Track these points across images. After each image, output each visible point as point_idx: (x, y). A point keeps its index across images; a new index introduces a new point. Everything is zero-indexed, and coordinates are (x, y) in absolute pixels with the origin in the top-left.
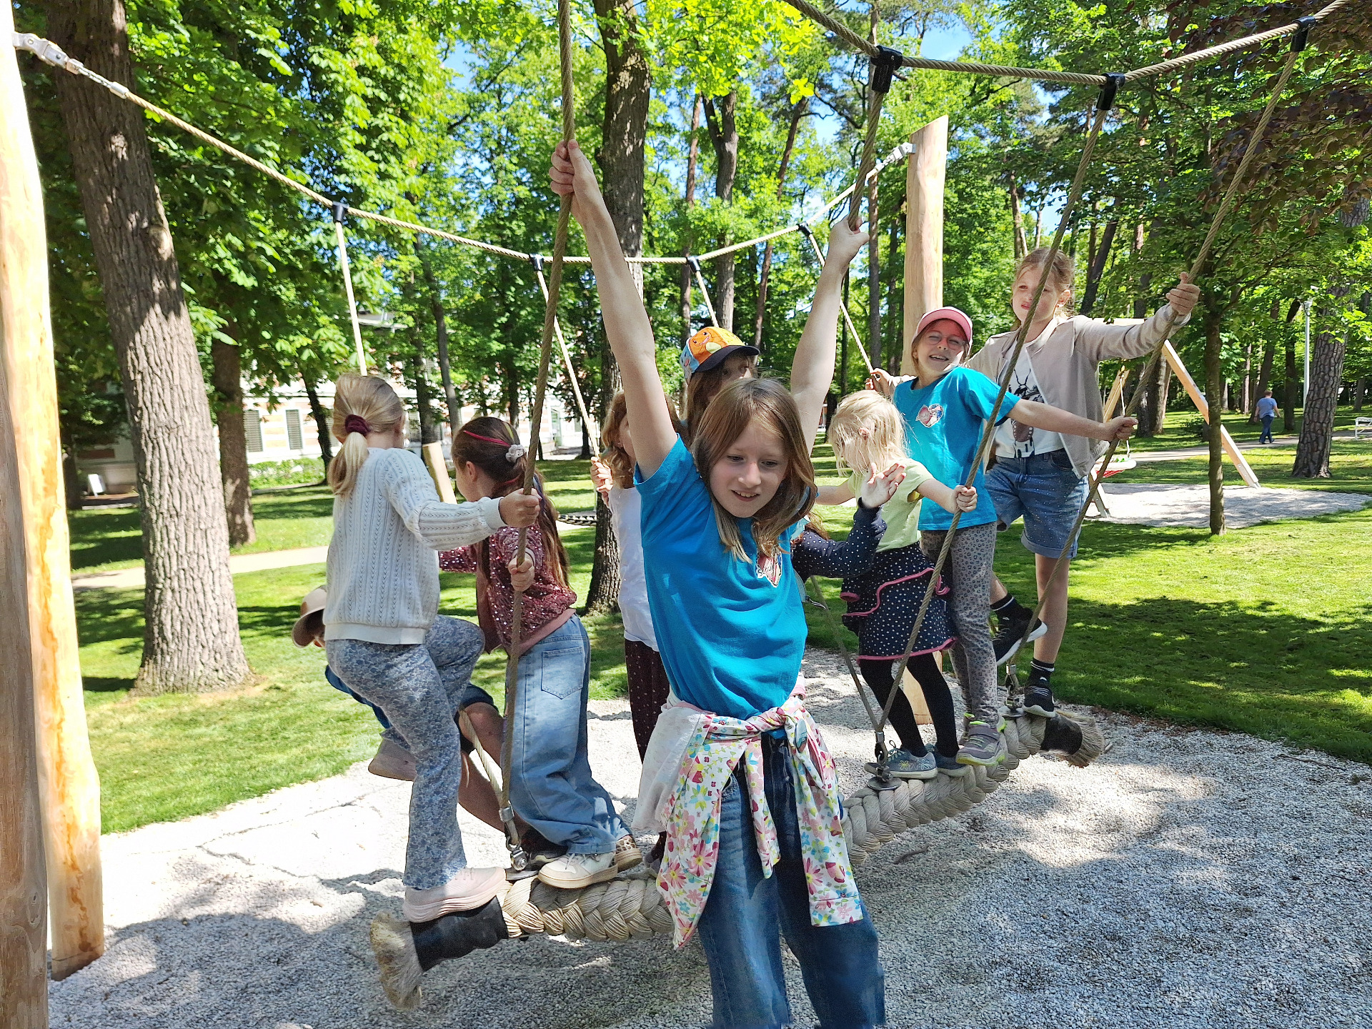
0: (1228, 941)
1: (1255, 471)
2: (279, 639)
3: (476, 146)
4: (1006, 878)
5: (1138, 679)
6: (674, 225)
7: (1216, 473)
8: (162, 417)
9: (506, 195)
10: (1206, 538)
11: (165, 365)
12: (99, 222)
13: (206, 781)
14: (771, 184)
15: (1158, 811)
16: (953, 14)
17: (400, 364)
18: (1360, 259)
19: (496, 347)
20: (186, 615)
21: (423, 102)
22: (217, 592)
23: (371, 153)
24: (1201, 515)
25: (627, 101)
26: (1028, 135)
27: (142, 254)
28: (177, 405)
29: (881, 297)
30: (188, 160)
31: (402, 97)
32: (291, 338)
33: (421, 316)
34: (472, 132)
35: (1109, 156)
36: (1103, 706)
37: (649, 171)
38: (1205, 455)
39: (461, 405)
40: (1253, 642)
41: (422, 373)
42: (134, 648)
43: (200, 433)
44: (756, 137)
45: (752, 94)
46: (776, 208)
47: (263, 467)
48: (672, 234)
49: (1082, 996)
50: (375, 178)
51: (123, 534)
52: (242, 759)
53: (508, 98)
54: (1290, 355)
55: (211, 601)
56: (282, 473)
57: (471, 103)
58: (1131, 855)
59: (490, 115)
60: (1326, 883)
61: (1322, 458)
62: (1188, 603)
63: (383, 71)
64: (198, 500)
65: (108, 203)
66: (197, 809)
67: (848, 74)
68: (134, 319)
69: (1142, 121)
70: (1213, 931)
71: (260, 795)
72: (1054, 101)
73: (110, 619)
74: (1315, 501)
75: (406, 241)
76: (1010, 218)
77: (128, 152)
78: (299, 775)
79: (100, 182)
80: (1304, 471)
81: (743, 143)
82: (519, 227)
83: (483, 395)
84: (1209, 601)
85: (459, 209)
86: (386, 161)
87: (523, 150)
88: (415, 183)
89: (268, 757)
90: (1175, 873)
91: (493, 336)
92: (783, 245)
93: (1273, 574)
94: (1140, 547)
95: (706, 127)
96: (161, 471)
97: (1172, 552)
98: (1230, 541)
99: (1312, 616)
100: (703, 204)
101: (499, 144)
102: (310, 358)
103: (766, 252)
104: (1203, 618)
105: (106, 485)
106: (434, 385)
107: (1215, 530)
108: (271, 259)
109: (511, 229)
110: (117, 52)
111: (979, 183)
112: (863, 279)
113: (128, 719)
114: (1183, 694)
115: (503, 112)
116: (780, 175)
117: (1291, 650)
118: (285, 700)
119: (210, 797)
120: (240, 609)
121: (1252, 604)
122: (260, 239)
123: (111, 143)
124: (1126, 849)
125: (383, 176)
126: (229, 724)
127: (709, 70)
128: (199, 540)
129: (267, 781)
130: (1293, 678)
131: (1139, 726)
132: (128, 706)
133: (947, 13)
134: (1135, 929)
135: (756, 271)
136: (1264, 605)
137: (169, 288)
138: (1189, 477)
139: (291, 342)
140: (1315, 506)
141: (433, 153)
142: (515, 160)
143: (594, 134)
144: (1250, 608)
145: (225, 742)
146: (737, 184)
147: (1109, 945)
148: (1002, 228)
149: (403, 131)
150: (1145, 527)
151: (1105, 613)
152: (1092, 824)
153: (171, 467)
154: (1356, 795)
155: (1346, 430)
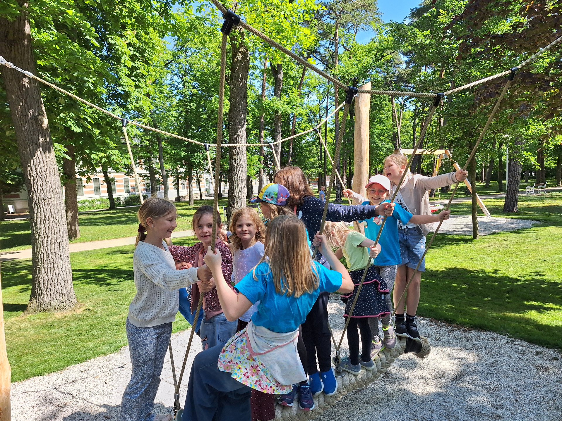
1: (488, 209)
2: (89, 285)
3: (176, 72)
4: (400, 402)
6: (257, 106)
7: (474, 210)
8: (42, 195)
9: (188, 92)
10: (471, 240)
11: (44, 173)
12: (17, 113)
13: (58, 356)
14: (296, 92)
15: (460, 368)
16: (368, 25)
17: (143, 160)
19: (183, 154)
20: (50, 279)
21: (154, 57)
22: (64, 269)
23: (132, 78)
24: (469, 229)
25: (240, 65)
26: (397, 73)
27: (35, 126)
28: (48, 190)
31: (146, 55)
32: (97, 153)
33: (152, 141)
34: (174, 67)
35: (431, 88)
36: (435, 318)
38: (469, 201)
39: (168, 177)
40: (492, 288)
41: (152, 164)
42: (26, 289)
43: (58, 202)
44: (291, 73)
46: (298, 101)
47: (83, 202)
48: (256, 111)
50: (134, 89)
51: (22, 232)
52: (74, 345)
53: (189, 53)
54: (501, 161)
55: (61, 273)
56: (91, 205)
57: (174, 55)
58: (450, 389)
59: (182, 60)
60: (529, 403)
61: (515, 204)
62: (465, 270)
63: (138, 45)
64: (56, 230)
65: (20, 106)
66: (53, 369)
67: (327, 48)
68: (31, 154)
71: (82, 362)
72: (407, 60)
73: (16, 275)
74: (512, 223)
75: (147, 114)
77: (30, 84)
78: (98, 353)
79: (17, 97)
80: (507, 210)
81: (285, 75)
82: (193, 105)
83: (177, 173)
84: (474, 269)
85: (169, 98)
86: (139, 81)
87: (195, 74)
88: (150, 89)
89: (85, 344)
90: (468, 399)
91: (182, 149)
92: (301, 115)
93: (498, 257)
94: (446, 244)
95: (270, 68)
96: (41, 218)
97: (458, 246)
98: (481, 242)
99: (515, 276)
100: (268, 99)
101: (185, 72)
102: (105, 161)
103: (294, 117)
104: (472, 277)
105: (16, 209)
106: (157, 169)
107: (475, 237)
108: (90, 123)
109: (190, 106)
110: (26, 43)
112: (333, 129)
113: (23, 325)
114: (466, 314)
115: (187, 59)
116: (299, 88)
117: (508, 292)
118: (92, 315)
119: (59, 364)
120: (73, 271)
121: (491, 271)
122: (85, 115)
123: (23, 81)
124: (448, 386)
125: (137, 87)
126: (68, 327)
127: (274, 54)
128: (56, 247)
129: (84, 356)
130: (508, 305)
131: (450, 328)
132: (24, 318)
133: (366, 25)
135: (290, 124)
136: (496, 272)
137: (46, 141)
138: (463, 211)
139: (97, 155)
140: (513, 226)
141: (158, 76)
142: (192, 78)
144: (490, 272)
145: (66, 336)
146: (282, 91)
148: (387, 109)
149: (146, 69)
150: (447, 234)
151: (433, 274)
152: (433, 374)
153: (45, 216)
154: (539, 361)
155: (523, 191)
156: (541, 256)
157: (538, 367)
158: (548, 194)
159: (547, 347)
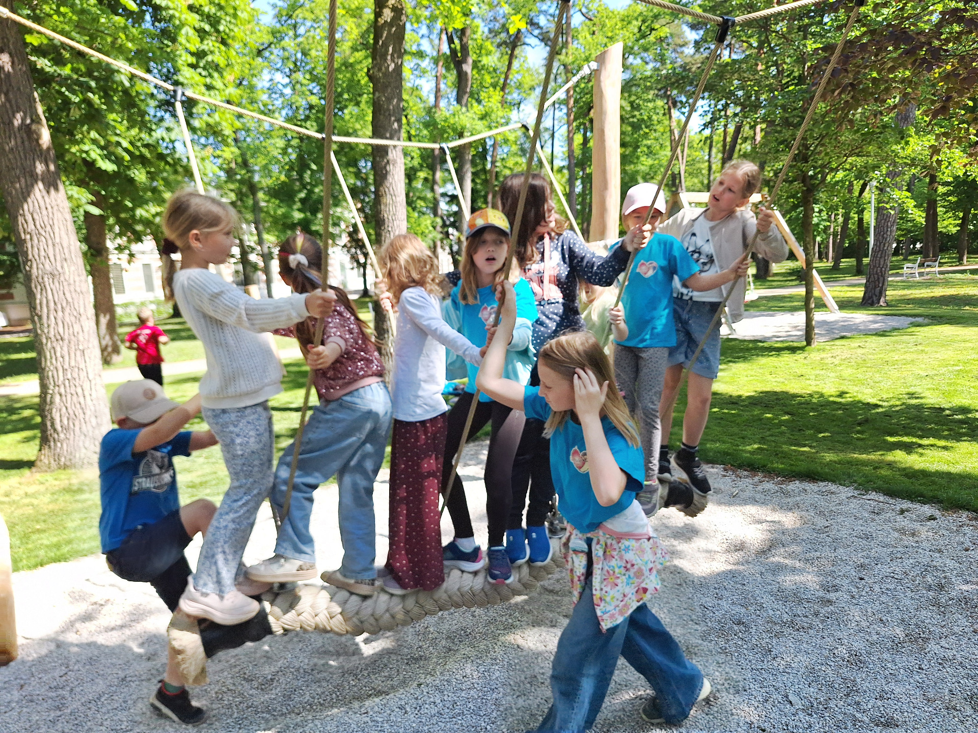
0: (816, 622)
1: (836, 302)
3: (278, 66)
5: (756, 446)
6: (427, 125)
7: (809, 304)
8: (47, 266)
9: (302, 103)
10: (802, 349)
11: (48, 228)
14: (496, 96)
15: (769, 536)
18: (909, 151)
19: (297, 215)
20: (72, 413)
21: (238, 32)
22: (94, 396)
23: (199, 70)
24: (799, 333)
25: (389, 31)
26: (680, 62)
27: (26, 143)
28: (58, 258)
29: (577, 179)
30: (59, 75)
31: (221, 28)
32: (147, 207)
33: (241, 193)
34: (275, 54)
35: (736, 75)
36: (732, 465)
37: (407, 85)
38: (802, 291)
39: (272, 258)
40: (833, 419)
41: (243, 235)
42: (32, 438)
43: (77, 279)
44: (485, 60)
45: (481, 29)
46: (500, 114)
47: (126, 306)
48: (425, 132)
49: (718, 663)
50: (204, 91)
51: (22, 355)
54: (861, 220)
55: (89, 402)
57: (273, 33)
58: (751, 566)
59: (288, 42)
60: (882, 581)
61: (881, 293)
62: (787, 393)
63: (207, 9)
64: (77, 328)
66: (85, 552)
67: (551, 15)
68: (23, 193)
69: (759, 52)
70: (806, 617)
72: (697, 38)
73: (14, 417)
74: (875, 322)
75: (228, 136)
76: (666, 122)
77: (12, 67)
80: (870, 300)
81: (475, 65)
84: (804, 391)
86: (210, 76)
87: (313, 69)
88: (233, 92)
90: (780, 578)
91: (295, 207)
92: (506, 141)
93: (847, 372)
94: (758, 355)
95: (448, 53)
96: (48, 306)
97: (781, 359)
98: (819, 350)
99: (873, 401)
100: (447, 109)
101: (295, 64)
103: (494, 146)
104: (800, 404)
105: (10, 320)
106: (252, 244)
107: (809, 343)
108: (126, 150)
111: (645, 96)
112: (564, 167)
113: (31, 490)
114: (786, 456)
115: (298, 41)
116: (503, 89)
117: (859, 424)
121: (834, 393)
122: (117, 135)
124: (748, 562)
125: (209, 87)
127: (449, 8)
128: (79, 358)
130: (860, 443)
131: (756, 479)
132: (31, 479)
134: (753, 616)
135: (487, 160)
136: (842, 394)
137: (49, 170)
138: (791, 307)
139: (147, 210)
140: (876, 326)
141: (247, 71)
142: (308, 76)
143: (366, 58)
144: (832, 396)
146: (472, 95)
147: (736, 628)
148: (661, 129)
149: (223, 54)
150: (760, 341)
151: (734, 402)
152: (724, 546)
153: (55, 304)
154: (903, 522)
155: (898, 273)
156: (921, 369)
157: (902, 531)
158: (942, 276)
159: (919, 501)
